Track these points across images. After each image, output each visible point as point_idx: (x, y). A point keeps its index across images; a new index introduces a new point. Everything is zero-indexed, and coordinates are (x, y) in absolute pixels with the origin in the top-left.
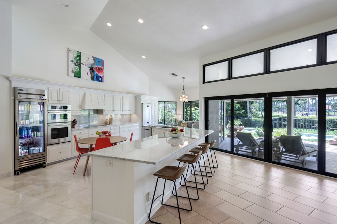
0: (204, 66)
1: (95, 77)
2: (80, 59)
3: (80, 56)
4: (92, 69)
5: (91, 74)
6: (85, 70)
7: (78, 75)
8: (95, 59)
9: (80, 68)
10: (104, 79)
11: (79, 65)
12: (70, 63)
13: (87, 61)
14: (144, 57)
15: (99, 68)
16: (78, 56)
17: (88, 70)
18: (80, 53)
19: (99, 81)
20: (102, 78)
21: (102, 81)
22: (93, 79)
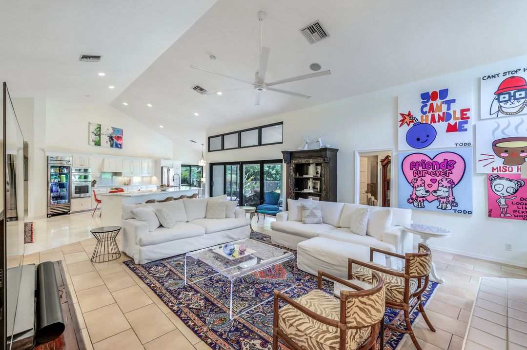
0: (209, 138)
1: (114, 145)
2: (100, 131)
3: (100, 128)
4: (111, 138)
5: (110, 142)
6: (105, 139)
7: (98, 144)
8: (114, 129)
9: (100, 137)
10: (123, 146)
11: (99, 135)
12: (91, 134)
13: (106, 131)
14: (161, 127)
15: (118, 137)
16: (98, 128)
17: (107, 139)
18: (100, 125)
19: (118, 147)
20: (121, 145)
21: (121, 148)
22: (112, 146)
